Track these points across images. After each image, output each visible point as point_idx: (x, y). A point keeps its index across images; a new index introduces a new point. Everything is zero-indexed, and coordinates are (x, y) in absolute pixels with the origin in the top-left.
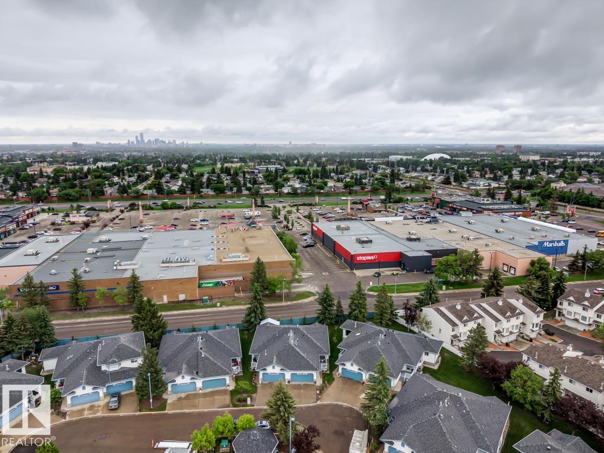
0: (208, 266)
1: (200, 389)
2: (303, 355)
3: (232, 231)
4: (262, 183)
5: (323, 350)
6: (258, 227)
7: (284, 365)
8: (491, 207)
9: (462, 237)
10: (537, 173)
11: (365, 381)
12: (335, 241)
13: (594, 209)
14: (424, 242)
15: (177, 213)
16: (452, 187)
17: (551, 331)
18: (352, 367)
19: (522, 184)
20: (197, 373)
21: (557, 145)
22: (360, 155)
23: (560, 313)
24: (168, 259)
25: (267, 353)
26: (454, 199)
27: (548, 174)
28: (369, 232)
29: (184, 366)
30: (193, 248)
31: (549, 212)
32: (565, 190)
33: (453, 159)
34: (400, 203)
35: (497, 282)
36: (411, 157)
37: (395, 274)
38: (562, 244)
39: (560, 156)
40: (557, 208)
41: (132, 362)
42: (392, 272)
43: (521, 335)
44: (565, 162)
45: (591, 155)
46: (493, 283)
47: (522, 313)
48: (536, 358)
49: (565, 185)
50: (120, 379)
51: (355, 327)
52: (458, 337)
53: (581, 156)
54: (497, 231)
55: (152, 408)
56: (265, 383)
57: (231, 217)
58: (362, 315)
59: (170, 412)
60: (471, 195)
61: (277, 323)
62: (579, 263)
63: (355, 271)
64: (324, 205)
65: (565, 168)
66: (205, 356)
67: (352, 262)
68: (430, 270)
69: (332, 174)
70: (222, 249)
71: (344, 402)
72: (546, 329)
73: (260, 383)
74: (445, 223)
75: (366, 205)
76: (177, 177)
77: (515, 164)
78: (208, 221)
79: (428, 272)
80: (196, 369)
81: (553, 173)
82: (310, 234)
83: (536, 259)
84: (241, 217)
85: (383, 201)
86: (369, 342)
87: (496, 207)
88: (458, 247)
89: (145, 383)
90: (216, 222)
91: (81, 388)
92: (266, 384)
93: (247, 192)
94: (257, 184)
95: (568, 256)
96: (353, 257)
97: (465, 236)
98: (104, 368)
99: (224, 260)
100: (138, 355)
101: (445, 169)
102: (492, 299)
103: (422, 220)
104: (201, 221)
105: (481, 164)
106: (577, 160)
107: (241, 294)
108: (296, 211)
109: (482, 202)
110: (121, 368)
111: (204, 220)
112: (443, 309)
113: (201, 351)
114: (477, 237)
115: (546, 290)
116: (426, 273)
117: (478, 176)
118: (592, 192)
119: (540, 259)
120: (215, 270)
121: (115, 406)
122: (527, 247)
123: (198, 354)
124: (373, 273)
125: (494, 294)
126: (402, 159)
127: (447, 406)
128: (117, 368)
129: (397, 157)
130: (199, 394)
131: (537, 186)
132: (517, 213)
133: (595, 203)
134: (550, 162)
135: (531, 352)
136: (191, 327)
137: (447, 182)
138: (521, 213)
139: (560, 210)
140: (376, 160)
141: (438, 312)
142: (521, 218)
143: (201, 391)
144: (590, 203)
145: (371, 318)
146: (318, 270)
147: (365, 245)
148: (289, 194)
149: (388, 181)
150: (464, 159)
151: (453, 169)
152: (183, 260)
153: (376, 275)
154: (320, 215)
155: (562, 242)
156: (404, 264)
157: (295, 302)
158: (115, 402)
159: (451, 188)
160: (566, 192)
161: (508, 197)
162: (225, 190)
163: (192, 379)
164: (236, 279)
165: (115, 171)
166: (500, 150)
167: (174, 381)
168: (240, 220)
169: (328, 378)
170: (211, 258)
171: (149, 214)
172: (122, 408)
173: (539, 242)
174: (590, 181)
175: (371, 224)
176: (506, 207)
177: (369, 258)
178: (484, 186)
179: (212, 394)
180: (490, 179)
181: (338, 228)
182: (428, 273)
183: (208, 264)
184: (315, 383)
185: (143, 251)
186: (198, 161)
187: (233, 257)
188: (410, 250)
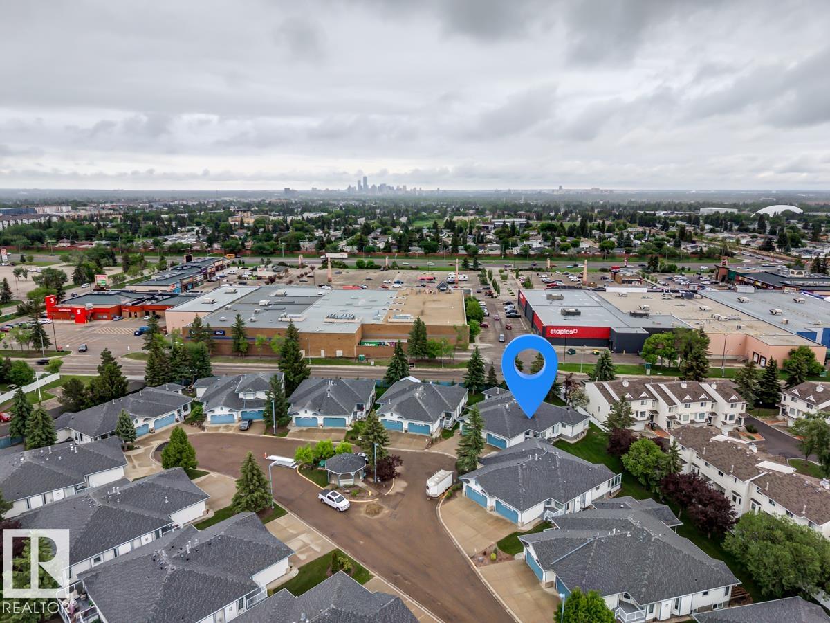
0: (372, 324)
7: (402, 413)
15: (372, 274)
20: (320, 410)
24: (333, 315)
25: (391, 402)
29: (309, 402)
50: (253, 407)
55: (274, 433)
59: (288, 439)
60: (787, 267)
66: (331, 397)
76: (389, 232)
78: (402, 283)
80: (318, 406)
91: (219, 409)
98: (241, 396)
99: (390, 320)
104: (395, 283)
110: (255, 398)
111: (398, 282)
112: (606, 385)
113: (328, 392)
120: (379, 329)
121: (245, 428)
123: (324, 395)
127: (537, 460)
128: (252, 398)
130: (319, 429)
143: (320, 427)
152: (348, 317)
157: (455, 369)
158: (246, 424)
163: (314, 414)
165: (320, 223)
167: (298, 414)
170: (379, 317)
172: (251, 430)
177: (566, 332)
179: (330, 431)
185: (314, 307)
186: (424, 213)
187: (400, 318)
188: (624, 326)
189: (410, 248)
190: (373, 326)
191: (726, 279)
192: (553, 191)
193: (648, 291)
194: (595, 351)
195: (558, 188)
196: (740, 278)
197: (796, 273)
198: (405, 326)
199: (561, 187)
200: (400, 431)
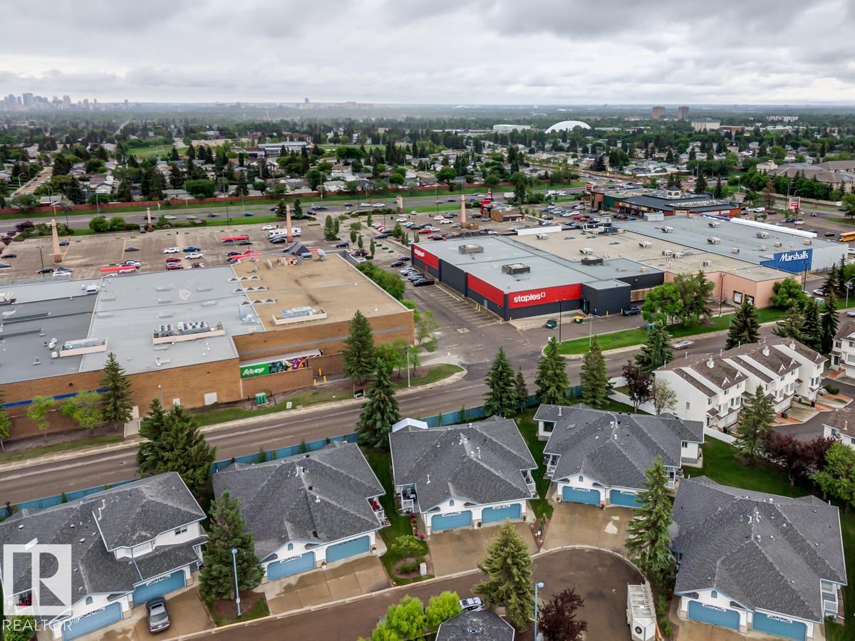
0: (251, 334)
1: (323, 564)
2: (498, 474)
3: (268, 267)
4: (281, 176)
5: (524, 461)
6: (316, 257)
7: (469, 496)
8: (683, 204)
9: (663, 253)
10: (725, 150)
11: (605, 503)
12: (467, 273)
13: (821, 202)
14: (608, 265)
15: (127, 240)
16: (608, 174)
17: (833, 387)
18: (581, 483)
19: (712, 167)
20: (315, 534)
21: (736, 105)
22: (443, 125)
23: (836, 358)
24: (166, 329)
25: (430, 479)
26: (622, 194)
27: (740, 151)
28: (516, 255)
29: (288, 526)
30: (204, 303)
31: (764, 209)
32: (778, 175)
33: (596, 129)
34: (538, 203)
35: (751, 320)
36: (527, 127)
37: (578, 320)
38: (804, 256)
39: (747, 123)
40: (773, 203)
41: (177, 533)
42: (573, 318)
43: (798, 399)
44: (757, 132)
45: (785, 120)
46: (745, 322)
47: (798, 365)
48: (846, 429)
49: (776, 167)
50: (160, 571)
51: (560, 415)
52: (717, 412)
53: (774, 123)
54: (710, 241)
55: (239, 614)
56: (438, 532)
57: (244, 242)
58: (561, 393)
59: (279, 616)
60: (645, 187)
61: (423, 425)
62: (836, 283)
63: (512, 322)
64: (413, 212)
65: (761, 141)
66: (322, 500)
67: (504, 306)
68: (629, 310)
69: (408, 157)
70: (264, 301)
71: (583, 542)
72: (826, 385)
73: (429, 534)
74: (627, 234)
75: (489, 209)
76: (101, 168)
78: (199, 250)
79: (627, 313)
80: (311, 529)
81: (748, 149)
82: (409, 263)
83: (781, 281)
84: (262, 240)
85: (511, 202)
86: (597, 437)
87: (690, 204)
88: (663, 269)
89: (225, 569)
90: (216, 252)
91: (85, 600)
92: (440, 534)
94: (271, 177)
95: (814, 274)
96: (507, 298)
97: (667, 251)
98: (121, 553)
99: (278, 322)
100: (190, 518)
101: (589, 146)
102: (753, 347)
103: (591, 230)
104: (185, 251)
105: (641, 136)
107: (326, 382)
108: (365, 224)
109: (668, 197)
110: (157, 549)
111: (191, 250)
112: (688, 370)
113: (312, 492)
114: (686, 251)
115: (815, 327)
116: (624, 315)
117: (641, 156)
118: (815, 176)
119: (787, 281)
120: (265, 341)
121: (164, 624)
122: (761, 263)
123: (308, 501)
124: (544, 322)
125: (748, 339)
126: (515, 131)
127: (758, 521)
128: (150, 550)
129: (505, 127)
130: (323, 572)
132: (723, 212)
133: (821, 192)
134: (737, 133)
135: (836, 421)
136: (258, 452)
137: (599, 167)
138: (728, 212)
139: (779, 205)
140: (472, 132)
141: (682, 376)
142: (735, 220)
143: (324, 567)
144: (815, 193)
145: (577, 396)
146: (448, 325)
147: (520, 276)
148: (340, 193)
149: (507, 168)
150: (611, 129)
151: (600, 145)
152: (198, 327)
153: (550, 325)
154: (412, 229)
155: (804, 252)
156: (588, 304)
157: (429, 386)
158: (161, 616)
159: (606, 177)
160: (780, 177)
161: (701, 188)
162: (214, 191)
163: (308, 546)
164: (307, 354)
166: (659, 115)
167: (274, 556)
168: (263, 246)
169: (541, 507)
170: (250, 319)
171: (68, 244)
172: (178, 625)
173: (775, 255)
174: (800, 160)
175: (514, 241)
176: (705, 203)
177: (533, 297)
178: (656, 172)
179: (349, 568)
180: (660, 160)
181: (463, 250)
182: (627, 315)
183: (250, 332)
184: (525, 518)
185: (99, 317)
186: (133, 137)
188: (594, 280)
189: (164, 192)
197: (673, 194)
198: (307, 328)
200: (470, 528)
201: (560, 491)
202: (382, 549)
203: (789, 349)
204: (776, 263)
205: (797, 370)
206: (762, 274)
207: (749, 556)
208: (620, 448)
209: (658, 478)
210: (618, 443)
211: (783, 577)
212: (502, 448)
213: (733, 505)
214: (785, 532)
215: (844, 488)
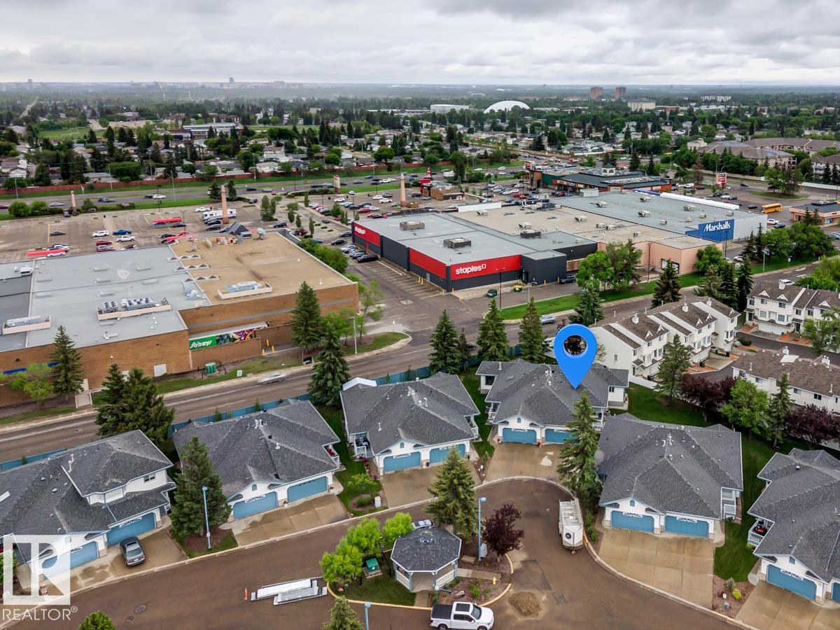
0: (198, 309)
1: (285, 503)
2: (443, 419)
3: (207, 246)
4: (211, 158)
5: (468, 408)
7: (418, 438)
8: (617, 181)
9: (597, 226)
10: (660, 129)
11: (541, 442)
12: (408, 248)
13: (747, 177)
14: (546, 237)
16: (547, 154)
17: (746, 340)
18: (520, 424)
20: (277, 476)
23: (750, 315)
24: (110, 306)
25: (381, 427)
26: (559, 172)
29: (251, 470)
30: (145, 282)
31: (692, 185)
32: (707, 152)
33: (535, 109)
35: (673, 282)
36: (467, 108)
37: (517, 289)
38: (727, 226)
39: (681, 103)
40: (702, 179)
41: (146, 481)
43: (714, 351)
44: (690, 111)
45: (718, 101)
46: (668, 283)
47: (714, 319)
48: (751, 369)
49: (706, 144)
50: (133, 513)
51: (500, 369)
52: (642, 362)
53: (707, 103)
54: (640, 214)
55: (210, 547)
56: (390, 472)
59: (247, 547)
60: (582, 165)
61: (372, 383)
62: (754, 249)
63: (454, 294)
64: (351, 192)
65: (694, 121)
66: (281, 447)
67: (446, 279)
68: (566, 278)
69: (343, 137)
70: (207, 278)
72: (740, 338)
73: (381, 474)
74: (564, 208)
75: (429, 188)
77: (626, 115)
79: (563, 281)
80: (273, 468)
81: (681, 128)
82: (350, 242)
83: (703, 249)
84: (196, 222)
85: (451, 181)
86: (533, 385)
87: (624, 180)
88: (596, 240)
92: (390, 475)
93: (188, 176)
96: (449, 270)
97: (601, 224)
98: (93, 499)
99: (223, 297)
100: (156, 467)
102: (674, 305)
103: (529, 206)
105: (579, 116)
106: (703, 108)
107: (274, 352)
108: (303, 205)
109: (604, 174)
110: (128, 495)
112: (616, 326)
113: (272, 441)
114: (618, 224)
115: (731, 287)
116: (561, 283)
117: (579, 135)
118: (742, 153)
119: (709, 248)
120: (212, 315)
121: (139, 558)
122: (687, 233)
123: (268, 448)
124: (485, 292)
125: (671, 299)
126: (453, 111)
128: (122, 496)
129: (443, 107)
130: (286, 510)
131: (666, 148)
133: (747, 168)
134: (671, 113)
135: (743, 364)
137: (538, 146)
138: (659, 187)
139: (707, 181)
140: (408, 112)
141: (610, 331)
142: (664, 194)
143: (286, 506)
144: (741, 169)
145: (516, 354)
146: (392, 298)
147: (461, 250)
148: (274, 174)
149: (447, 147)
150: (549, 109)
151: (539, 125)
152: (143, 303)
153: (491, 294)
155: (727, 223)
156: (527, 273)
157: (375, 352)
158: (136, 551)
159: (545, 156)
161: (634, 166)
162: (140, 174)
163: (271, 486)
166: (597, 95)
167: (240, 496)
168: (198, 228)
169: (483, 447)
170: (195, 295)
173: (699, 225)
174: (730, 138)
176: (638, 179)
177: (474, 269)
178: (593, 151)
179: (308, 505)
180: (597, 139)
181: (404, 227)
182: (564, 283)
184: (469, 457)
187: (241, 289)
188: (533, 251)
190: (199, 312)
191: (541, 184)
192: (222, 84)
193: (503, 206)
194: (517, 287)
195: (228, 81)
196: (558, 181)
198: (253, 301)
199: (231, 79)
200: (419, 468)
201: (500, 433)
202: (338, 489)
203: (706, 306)
204: (700, 233)
205: (713, 324)
206: (686, 242)
207: (662, 472)
208: (553, 392)
209: (584, 409)
210: (552, 388)
211: (689, 486)
212: (447, 398)
213: (650, 433)
214: (693, 452)
215: (746, 416)
